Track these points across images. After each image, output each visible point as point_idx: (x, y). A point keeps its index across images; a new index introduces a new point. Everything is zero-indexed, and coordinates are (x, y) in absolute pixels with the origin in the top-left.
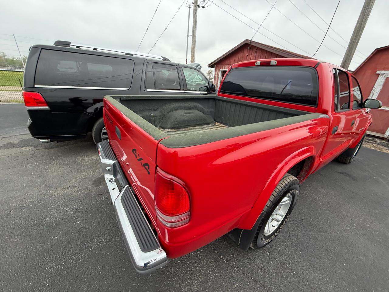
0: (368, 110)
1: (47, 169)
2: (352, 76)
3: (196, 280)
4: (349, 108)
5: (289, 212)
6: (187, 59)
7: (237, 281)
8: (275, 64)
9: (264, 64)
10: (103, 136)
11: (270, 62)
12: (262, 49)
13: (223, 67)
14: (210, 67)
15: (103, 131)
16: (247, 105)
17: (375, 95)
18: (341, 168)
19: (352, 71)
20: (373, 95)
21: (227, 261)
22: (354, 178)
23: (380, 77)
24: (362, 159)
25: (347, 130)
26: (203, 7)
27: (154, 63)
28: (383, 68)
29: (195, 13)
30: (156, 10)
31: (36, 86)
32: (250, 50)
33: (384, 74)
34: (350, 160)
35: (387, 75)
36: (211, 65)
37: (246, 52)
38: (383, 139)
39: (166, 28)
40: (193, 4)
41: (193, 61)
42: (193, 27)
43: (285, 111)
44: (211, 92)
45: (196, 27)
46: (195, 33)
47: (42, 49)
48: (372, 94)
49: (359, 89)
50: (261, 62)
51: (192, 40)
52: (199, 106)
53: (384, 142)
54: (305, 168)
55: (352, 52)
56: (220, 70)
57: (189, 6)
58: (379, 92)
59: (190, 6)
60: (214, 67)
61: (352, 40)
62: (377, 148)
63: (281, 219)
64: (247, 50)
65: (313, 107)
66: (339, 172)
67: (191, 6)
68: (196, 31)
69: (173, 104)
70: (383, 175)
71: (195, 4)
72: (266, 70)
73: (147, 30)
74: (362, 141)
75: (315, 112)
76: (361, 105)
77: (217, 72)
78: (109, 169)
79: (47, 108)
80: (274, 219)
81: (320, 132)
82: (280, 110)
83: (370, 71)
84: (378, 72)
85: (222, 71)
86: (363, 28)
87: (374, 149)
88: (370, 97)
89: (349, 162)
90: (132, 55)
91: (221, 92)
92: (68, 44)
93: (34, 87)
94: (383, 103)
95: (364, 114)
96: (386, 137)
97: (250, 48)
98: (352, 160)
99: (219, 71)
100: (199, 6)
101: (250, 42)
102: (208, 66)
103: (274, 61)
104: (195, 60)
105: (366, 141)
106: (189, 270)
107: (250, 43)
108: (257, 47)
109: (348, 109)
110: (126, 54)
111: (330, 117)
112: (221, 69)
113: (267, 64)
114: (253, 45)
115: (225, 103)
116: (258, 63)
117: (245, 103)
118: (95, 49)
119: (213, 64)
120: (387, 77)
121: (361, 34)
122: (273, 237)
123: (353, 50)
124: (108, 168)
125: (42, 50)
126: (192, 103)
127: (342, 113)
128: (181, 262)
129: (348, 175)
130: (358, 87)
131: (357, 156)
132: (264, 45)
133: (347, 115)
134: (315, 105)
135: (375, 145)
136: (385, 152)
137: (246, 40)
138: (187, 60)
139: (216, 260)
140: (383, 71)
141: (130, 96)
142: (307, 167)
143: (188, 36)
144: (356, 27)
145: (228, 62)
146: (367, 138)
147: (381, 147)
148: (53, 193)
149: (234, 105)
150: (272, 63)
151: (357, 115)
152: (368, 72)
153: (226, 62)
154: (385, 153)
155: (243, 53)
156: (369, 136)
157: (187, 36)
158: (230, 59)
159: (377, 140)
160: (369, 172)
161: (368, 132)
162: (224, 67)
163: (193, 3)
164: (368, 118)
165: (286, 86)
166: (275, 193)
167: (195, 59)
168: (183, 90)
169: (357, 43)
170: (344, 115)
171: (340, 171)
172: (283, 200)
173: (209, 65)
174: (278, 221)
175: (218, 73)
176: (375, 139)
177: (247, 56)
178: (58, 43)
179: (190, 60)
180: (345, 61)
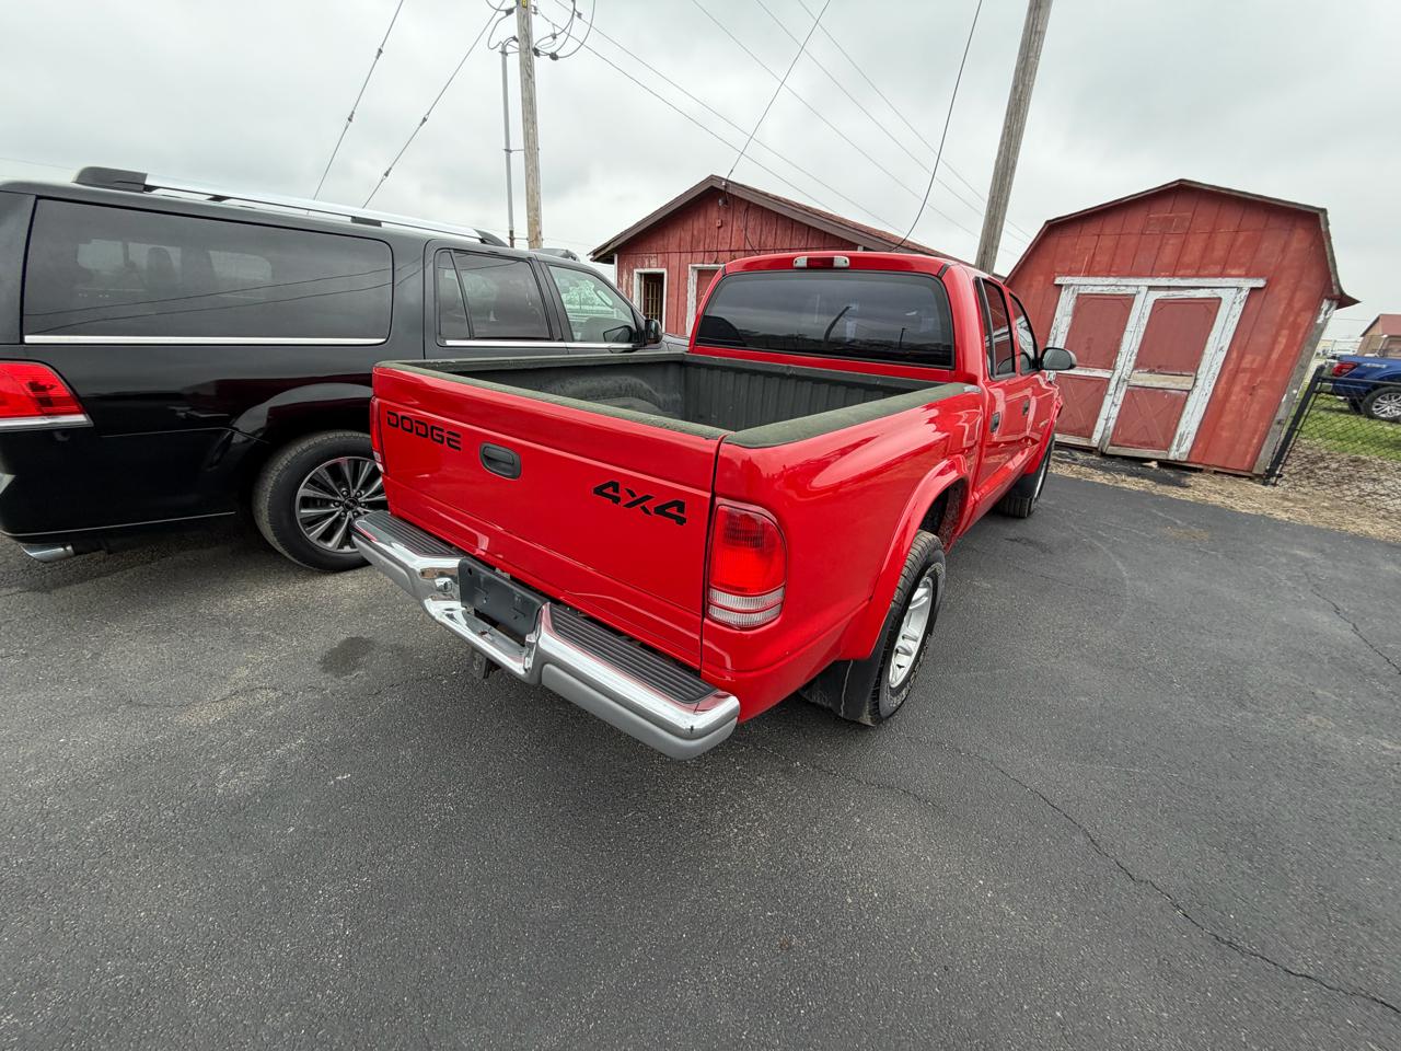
0: (1051, 375)
1: (96, 655)
2: (1011, 295)
3: (757, 820)
4: (1014, 370)
5: (929, 630)
6: (511, 232)
7: (849, 799)
8: (844, 265)
9: (816, 265)
10: (303, 511)
11: (832, 260)
12: (762, 209)
13: (643, 262)
14: (597, 260)
15: (302, 492)
16: (782, 376)
17: (1059, 337)
18: (1014, 529)
19: (1002, 277)
20: (1055, 340)
21: (815, 767)
22: (1044, 549)
23: (1064, 293)
24: (1052, 502)
25: (1012, 433)
26: (554, 57)
27: (456, 250)
28: (1067, 269)
29: (526, 76)
30: (380, 51)
31: (28, 339)
32: (726, 211)
33: (1072, 285)
34: (1030, 507)
35: (1077, 288)
36: (602, 253)
37: (714, 216)
38: (1088, 450)
39: (425, 120)
40: (514, 43)
41: (535, 238)
42: (525, 120)
43: (886, 384)
44: (645, 344)
45: (534, 123)
46: (535, 142)
47: (39, 197)
48: (1052, 337)
49: (1025, 324)
50: (808, 259)
51: (527, 167)
52: (642, 385)
53: (1094, 457)
54: (950, 516)
55: (998, 229)
56: (636, 271)
57: (500, 48)
58: (1067, 329)
59: (504, 47)
60: (612, 262)
61: (993, 197)
62: (1080, 473)
63: (914, 647)
64: (715, 209)
65: (945, 370)
66: (1011, 540)
67: (509, 49)
68: (535, 134)
69: (571, 384)
70: (1100, 532)
71: (525, 45)
72: (822, 282)
73: (350, 120)
74: (1048, 455)
75: (951, 382)
76: (1036, 364)
77: (625, 276)
78: (446, 584)
79: (80, 419)
80: (900, 649)
81: (964, 428)
82: (873, 383)
83: (1041, 278)
84: (1058, 281)
85: (641, 274)
86: (1013, 168)
87: (1074, 476)
88: (1050, 345)
89: (1029, 513)
90: (378, 223)
91: (700, 341)
92: (136, 181)
93: (22, 342)
94: (1078, 360)
95: (1044, 386)
96: (1096, 445)
97: (726, 202)
98: (1033, 506)
99: (630, 273)
100: (537, 52)
101: (724, 184)
102: (591, 257)
103: (841, 259)
104: (544, 235)
105: (1055, 460)
106: (732, 806)
107: (725, 187)
108: (749, 202)
109: (1013, 374)
110: (355, 219)
111: (982, 390)
112: (637, 267)
113: (826, 265)
114: (736, 194)
115: (717, 373)
116: (801, 261)
117: (778, 370)
118: (218, 198)
119: (608, 249)
120: (1078, 294)
121: (1010, 183)
122: (904, 693)
123: (999, 223)
124: (440, 582)
125: (40, 201)
126: (623, 377)
127: (998, 384)
128: (706, 795)
129: (1030, 542)
130: (1022, 318)
131: (1043, 497)
132: (766, 195)
133: (1008, 390)
134: (949, 365)
135: (1075, 468)
136: (1098, 480)
137: (712, 178)
138: (515, 236)
139: (787, 771)
140: (1068, 278)
141: (453, 361)
142: (954, 512)
143: (508, 151)
144: (997, 162)
145: (659, 243)
146: (1057, 452)
147: (1089, 471)
148: (183, 719)
149: (746, 376)
150: (836, 264)
151: (1028, 392)
152: (1039, 281)
153: (654, 245)
154: (1099, 484)
155: (706, 218)
156: (1061, 446)
157: (504, 153)
158: (663, 235)
159: (1078, 455)
160: (1072, 530)
161: (1058, 437)
162: (647, 263)
163: (515, 39)
164: (1052, 395)
165: (837, 319)
166: (905, 571)
167: (543, 233)
168: (561, 340)
169: (1006, 205)
170: (1000, 390)
171: (1012, 536)
172: (915, 597)
173: (595, 253)
174: (908, 653)
175: (628, 281)
176: (1073, 452)
177: (719, 228)
178: (92, 175)
179: (527, 236)
180: (985, 252)
